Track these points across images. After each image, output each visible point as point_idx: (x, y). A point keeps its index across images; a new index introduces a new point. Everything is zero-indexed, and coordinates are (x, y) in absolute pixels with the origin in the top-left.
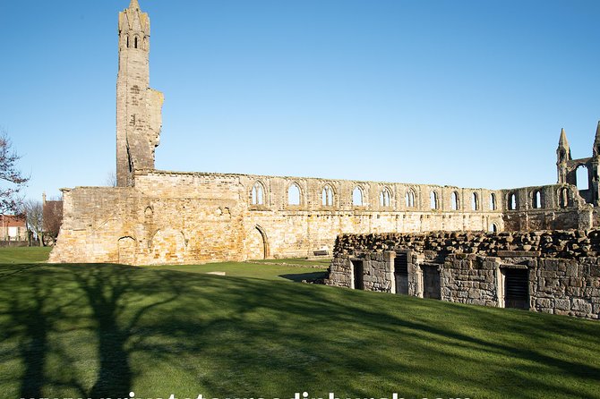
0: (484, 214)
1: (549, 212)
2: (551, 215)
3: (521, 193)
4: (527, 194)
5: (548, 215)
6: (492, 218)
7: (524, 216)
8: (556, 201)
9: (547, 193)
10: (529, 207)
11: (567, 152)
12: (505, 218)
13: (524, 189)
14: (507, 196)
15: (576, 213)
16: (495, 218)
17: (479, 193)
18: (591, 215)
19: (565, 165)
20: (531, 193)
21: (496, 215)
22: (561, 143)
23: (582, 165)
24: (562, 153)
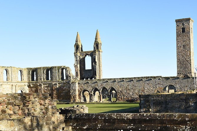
0: (13, 84)
1: (55, 83)
2: (56, 84)
3: (39, 71)
4: (42, 71)
5: (54, 85)
6: (19, 86)
7: (40, 85)
8: (59, 76)
9: (54, 71)
10: (44, 80)
11: (80, 47)
12: (29, 86)
13: (40, 68)
14: (31, 72)
15: (69, 83)
16: (22, 86)
17: (9, 69)
18: (77, 85)
19: (79, 54)
20: (45, 71)
21: (23, 84)
22: (77, 41)
23: (88, 55)
24: (77, 47)
